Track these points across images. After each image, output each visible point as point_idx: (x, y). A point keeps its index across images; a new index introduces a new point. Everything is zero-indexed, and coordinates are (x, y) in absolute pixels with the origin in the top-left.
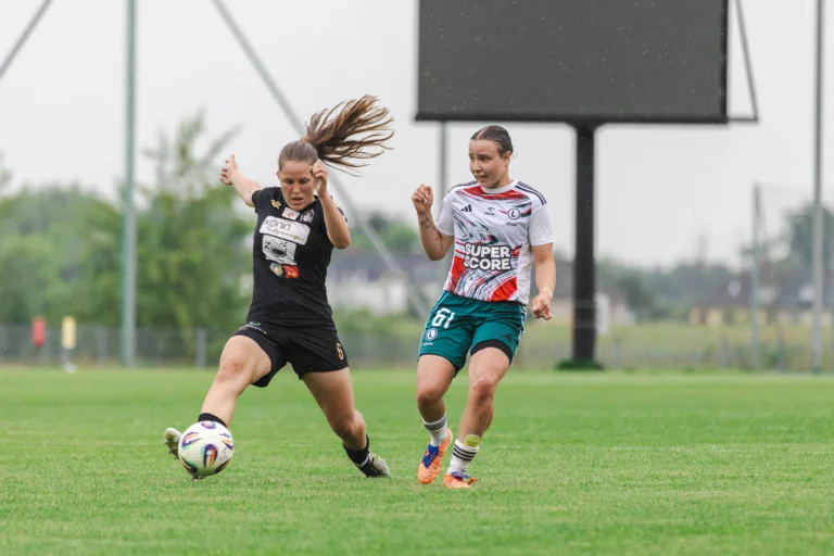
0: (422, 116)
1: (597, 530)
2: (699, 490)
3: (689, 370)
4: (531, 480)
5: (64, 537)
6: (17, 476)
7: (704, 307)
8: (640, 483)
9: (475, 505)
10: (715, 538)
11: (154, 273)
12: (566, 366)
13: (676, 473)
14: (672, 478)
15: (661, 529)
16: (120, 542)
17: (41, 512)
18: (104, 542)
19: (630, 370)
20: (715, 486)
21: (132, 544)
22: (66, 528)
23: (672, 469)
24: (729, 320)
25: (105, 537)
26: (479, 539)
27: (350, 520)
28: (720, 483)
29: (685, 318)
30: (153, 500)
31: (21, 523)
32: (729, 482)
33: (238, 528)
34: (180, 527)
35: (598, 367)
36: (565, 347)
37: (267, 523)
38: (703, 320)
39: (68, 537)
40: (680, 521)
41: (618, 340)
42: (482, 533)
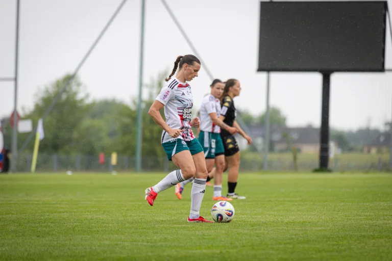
0: (260, 69)
1: (339, 237)
2: (378, 220)
3: (367, 172)
4: (309, 217)
5: (123, 241)
6: (100, 217)
7: (370, 146)
8: (353, 218)
9: (288, 227)
10: (387, 240)
11: (148, 134)
12: (316, 171)
13: (368, 214)
14: (366, 216)
15: (364, 236)
16: (145, 244)
17: (112, 232)
18: (139, 243)
19: (343, 172)
20: (384, 219)
21: (151, 244)
22: (123, 238)
23: (366, 212)
24: (379, 151)
25: (139, 241)
26: (292, 241)
27: (238, 234)
28: (386, 218)
29: (362, 151)
30: (157, 226)
31: (104, 236)
32: (389, 217)
33: (192, 237)
34: (169, 237)
35: (330, 171)
36: (316, 162)
37: (204, 235)
38: (369, 151)
39: (124, 242)
40: (371, 233)
41: (336, 160)
42: (292, 239)
